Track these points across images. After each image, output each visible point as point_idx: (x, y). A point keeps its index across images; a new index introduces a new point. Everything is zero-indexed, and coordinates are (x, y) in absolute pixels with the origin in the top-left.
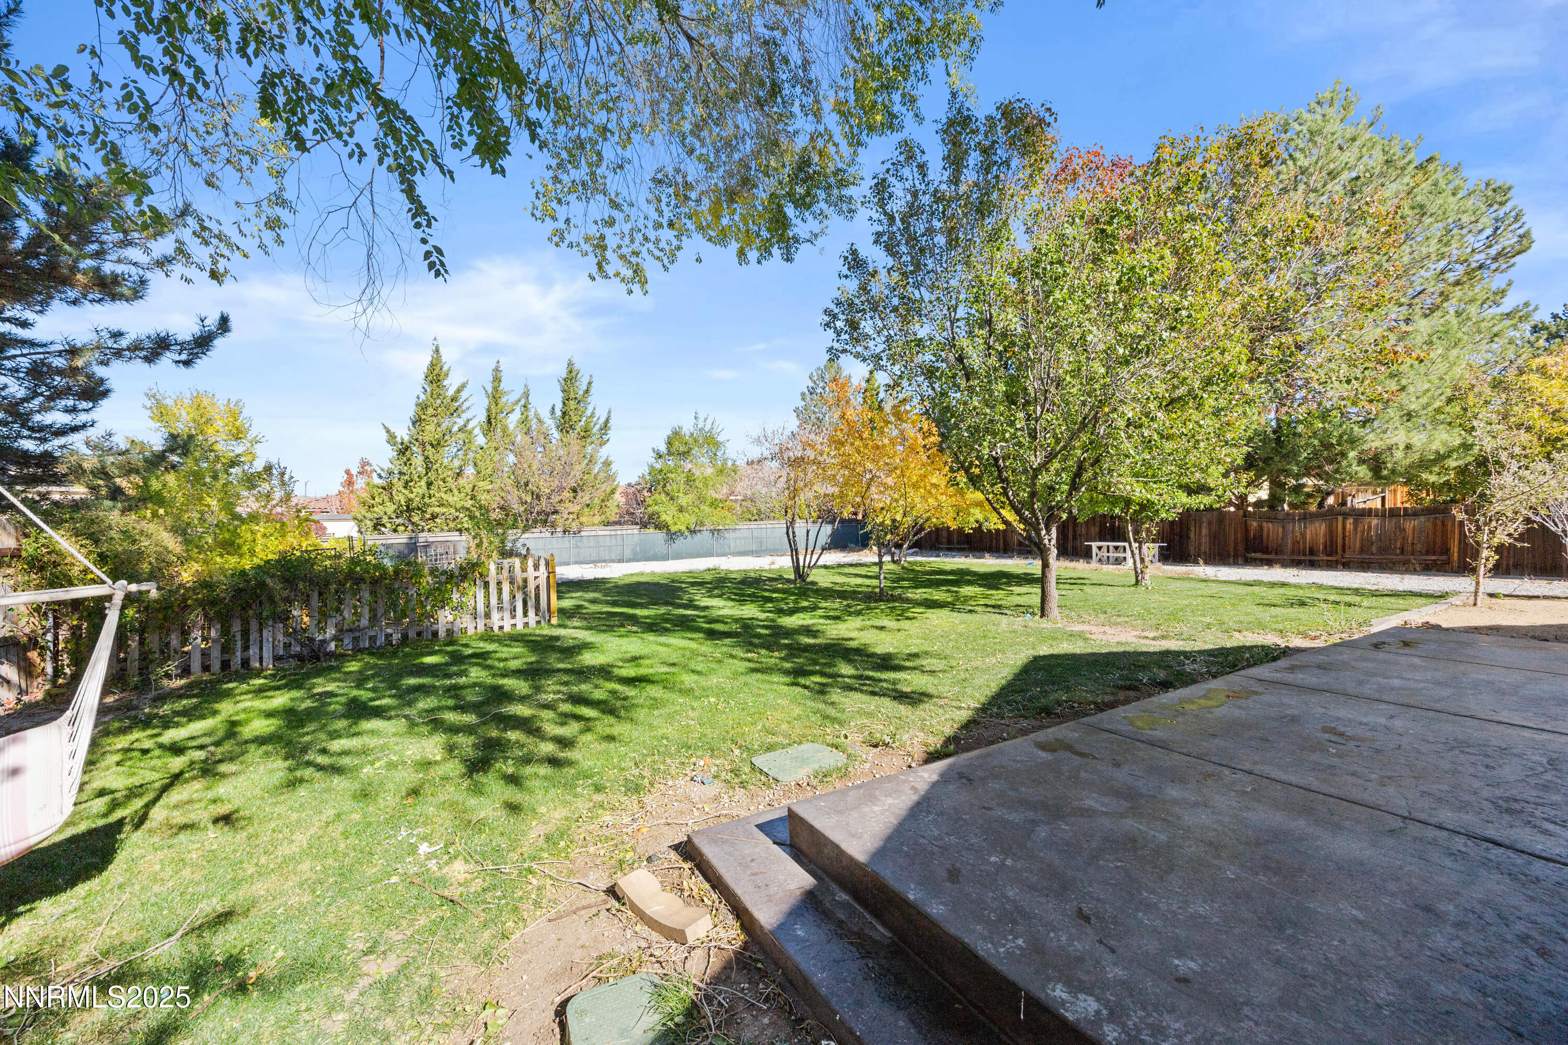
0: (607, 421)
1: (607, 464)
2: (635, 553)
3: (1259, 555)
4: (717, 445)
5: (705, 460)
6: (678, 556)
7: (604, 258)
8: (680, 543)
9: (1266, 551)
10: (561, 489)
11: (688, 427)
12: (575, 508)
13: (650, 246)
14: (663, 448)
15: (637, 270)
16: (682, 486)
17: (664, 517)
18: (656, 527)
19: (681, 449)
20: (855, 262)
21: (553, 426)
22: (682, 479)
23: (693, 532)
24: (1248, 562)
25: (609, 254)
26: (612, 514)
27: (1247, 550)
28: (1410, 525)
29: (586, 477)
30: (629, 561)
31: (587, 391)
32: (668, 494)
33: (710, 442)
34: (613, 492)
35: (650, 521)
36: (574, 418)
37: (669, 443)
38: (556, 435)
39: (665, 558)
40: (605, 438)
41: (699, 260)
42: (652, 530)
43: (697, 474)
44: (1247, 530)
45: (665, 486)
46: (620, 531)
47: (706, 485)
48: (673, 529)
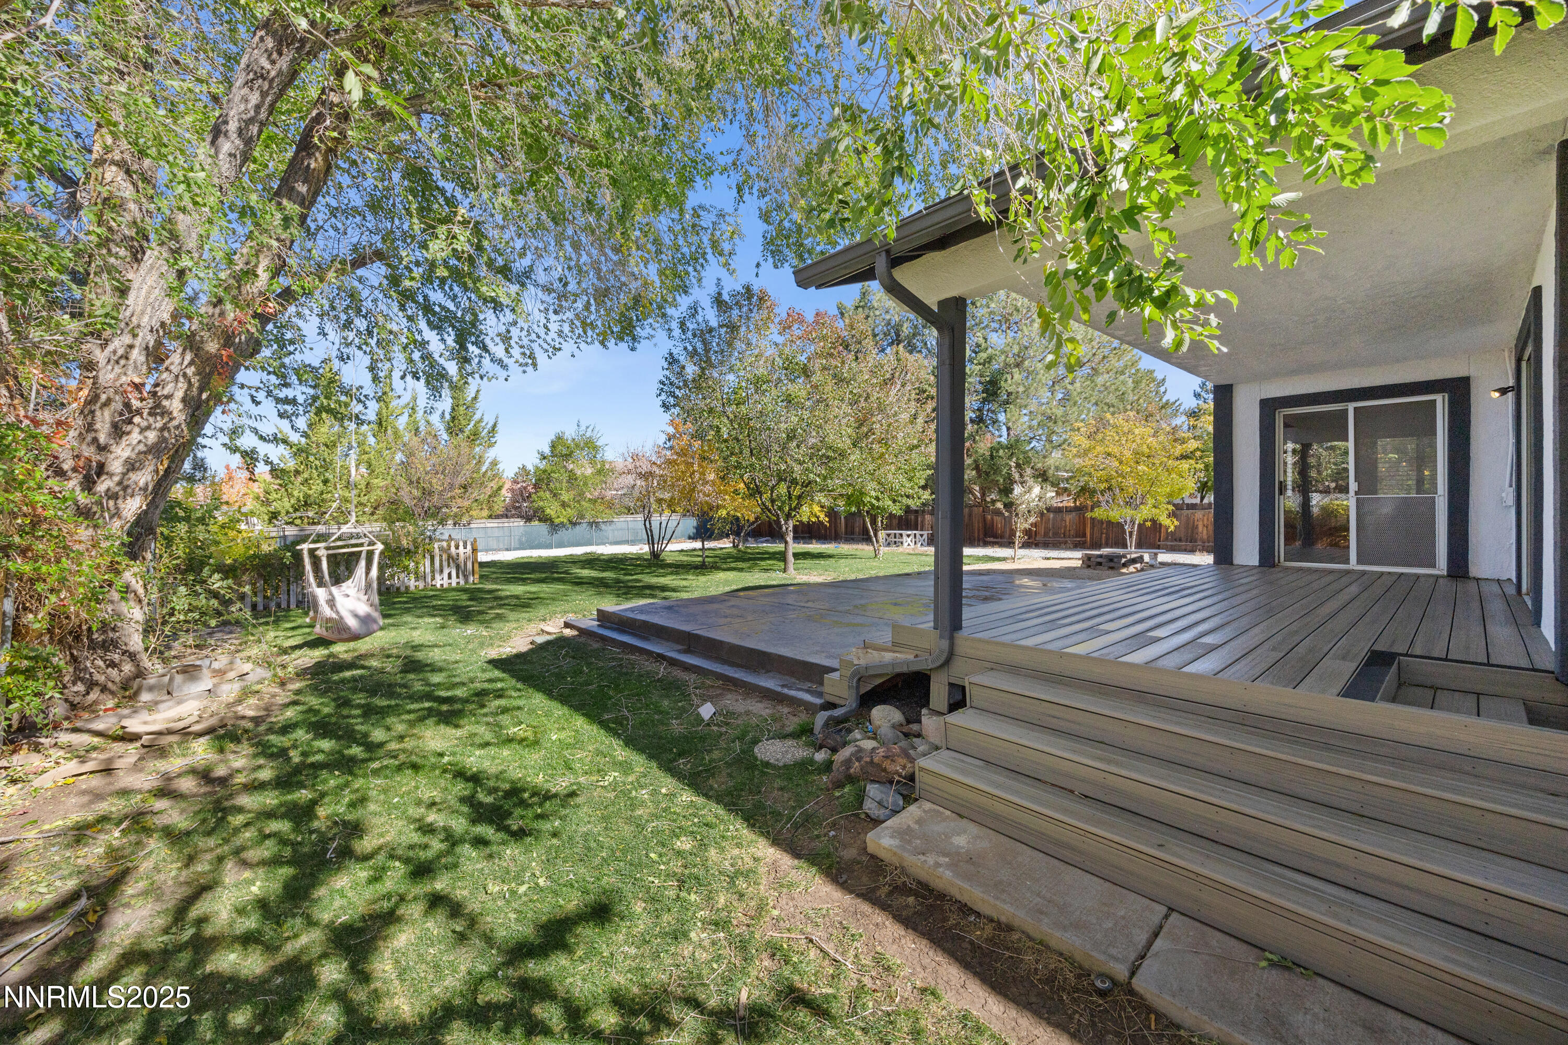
0: (495, 426)
1: (494, 463)
2: (521, 543)
3: (992, 539)
4: (596, 448)
5: (585, 462)
6: (561, 545)
7: (510, 346)
8: (563, 534)
9: (995, 536)
10: (452, 486)
11: (570, 433)
12: (466, 503)
13: (540, 341)
14: (547, 450)
15: (532, 356)
16: (564, 484)
17: (548, 511)
18: (540, 520)
19: (564, 452)
20: (672, 360)
21: (442, 428)
22: (565, 477)
23: (574, 524)
24: (986, 544)
25: (512, 342)
26: (499, 508)
27: (986, 535)
28: (1069, 518)
29: (475, 475)
30: (515, 549)
31: (475, 398)
32: (551, 491)
33: (590, 446)
34: (500, 488)
35: (536, 515)
36: (463, 422)
37: (553, 446)
38: (445, 436)
39: (549, 546)
40: (493, 440)
41: (573, 356)
42: (537, 523)
43: (579, 473)
44: (985, 519)
45: (548, 485)
46: (506, 523)
47: (585, 484)
48: (557, 521)
